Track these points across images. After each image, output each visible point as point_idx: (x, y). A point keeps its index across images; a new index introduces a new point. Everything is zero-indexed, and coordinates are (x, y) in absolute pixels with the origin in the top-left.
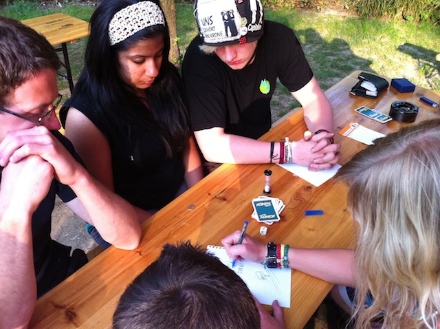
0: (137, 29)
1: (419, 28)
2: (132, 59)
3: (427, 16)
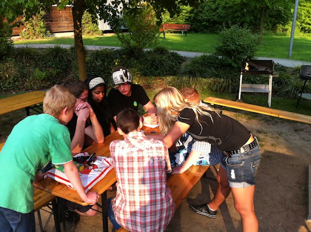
0: (97, 84)
1: (202, 93)
2: (96, 93)
3: (205, 88)
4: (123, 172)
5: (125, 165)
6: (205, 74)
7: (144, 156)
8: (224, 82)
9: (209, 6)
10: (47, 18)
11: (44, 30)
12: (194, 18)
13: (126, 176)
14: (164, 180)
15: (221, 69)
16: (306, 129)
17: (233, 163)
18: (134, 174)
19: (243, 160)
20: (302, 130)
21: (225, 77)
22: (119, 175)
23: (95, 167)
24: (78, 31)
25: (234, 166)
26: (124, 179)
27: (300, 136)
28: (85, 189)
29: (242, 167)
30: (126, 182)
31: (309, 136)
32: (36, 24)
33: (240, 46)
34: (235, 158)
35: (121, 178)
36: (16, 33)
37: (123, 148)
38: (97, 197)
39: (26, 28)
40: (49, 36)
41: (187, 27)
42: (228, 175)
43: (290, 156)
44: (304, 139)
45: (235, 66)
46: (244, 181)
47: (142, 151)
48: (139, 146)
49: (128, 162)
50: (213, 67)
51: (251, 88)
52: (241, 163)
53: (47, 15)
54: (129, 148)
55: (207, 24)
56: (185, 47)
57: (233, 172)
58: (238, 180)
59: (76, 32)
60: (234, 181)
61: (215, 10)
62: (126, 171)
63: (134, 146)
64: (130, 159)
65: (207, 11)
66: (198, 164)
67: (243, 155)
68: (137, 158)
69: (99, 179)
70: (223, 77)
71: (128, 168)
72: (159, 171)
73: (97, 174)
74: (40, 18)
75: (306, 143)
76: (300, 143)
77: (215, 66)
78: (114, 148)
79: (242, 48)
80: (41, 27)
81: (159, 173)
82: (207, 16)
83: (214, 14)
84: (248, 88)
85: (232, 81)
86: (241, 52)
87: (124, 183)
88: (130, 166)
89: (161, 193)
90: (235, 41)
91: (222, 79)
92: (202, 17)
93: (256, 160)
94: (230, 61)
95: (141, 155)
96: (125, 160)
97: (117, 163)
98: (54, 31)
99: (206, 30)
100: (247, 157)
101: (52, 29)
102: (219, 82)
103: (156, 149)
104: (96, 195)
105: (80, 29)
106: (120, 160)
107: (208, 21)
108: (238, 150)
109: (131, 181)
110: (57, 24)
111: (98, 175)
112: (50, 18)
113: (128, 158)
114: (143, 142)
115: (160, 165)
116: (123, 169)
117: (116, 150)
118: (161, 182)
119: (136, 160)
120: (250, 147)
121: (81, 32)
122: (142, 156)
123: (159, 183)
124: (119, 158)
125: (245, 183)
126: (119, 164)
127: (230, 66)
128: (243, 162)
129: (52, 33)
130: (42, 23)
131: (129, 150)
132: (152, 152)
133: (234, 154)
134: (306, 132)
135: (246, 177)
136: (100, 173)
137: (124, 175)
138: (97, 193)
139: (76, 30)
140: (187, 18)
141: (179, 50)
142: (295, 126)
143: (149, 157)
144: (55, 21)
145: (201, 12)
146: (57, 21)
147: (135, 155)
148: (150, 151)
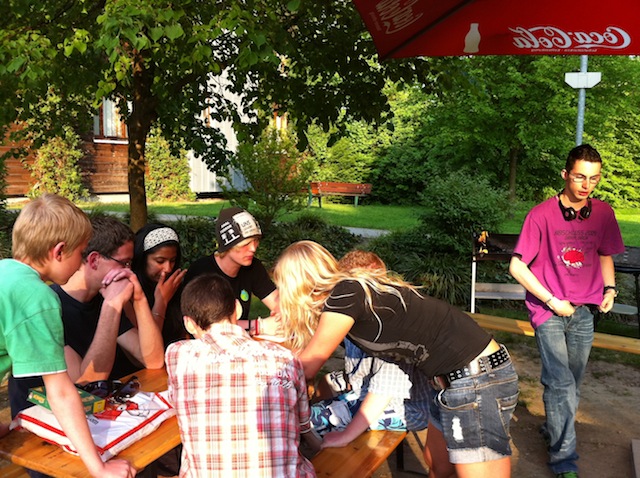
0: (161, 241)
4: (196, 413)
5: (201, 396)
6: (400, 266)
7: (246, 373)
8: (439, 281)
9: (408, 154)
10: (86, 165)
11: (77, 186)
12: (379, 176)
13: (201, 420)
14: (293, 435)
15: (432, 257)
16: (617, 372)
17: (455, 402)
18: (220, 414)
19: (478, 393)
20: (609, 374)
21: (441, 271)
22: (184, 423)
23: (132, 406)
24: (136, 163)
25: (458, 407)
26: (196, 430)
27: (607, 387)
28: (100, 451)
29: (478, 409)
30: (202, 435)
31: (625, 386)
32: (62, 175)
33: (469, 210)
34: (461, 388)
35: (190, 428)
36: (19, 191)
37: (197, 355)
38: (129, 472)
39: (41, 182)
40: (86, 201)
41: (367, 188)
42: (446, 434)
43: (588, 425)
44: (615, 393)
45: (462, 250)
46: (484, 445)
47: (243, 361)
48: (235, 352)
49: (208, 386)
50: (417, 252)
51: (493, 291)
52: (473, 400)
53: (86, 159)
54: (212, 356)
55: (406, 188)
56: (360, 222)
57: (456, 422)
58: (469, 443)
59: (133, 164)
60: (461, 446)
61: (420, 162)
62: (202, 408)
63: (224, 351)
64: (214, 381)
65: (405, 164)
66: (382, 428)
67: (477, 381)
68: (229, 378)
69: (140, 434)
70: (438, 272)
71: (208, 403)
72: (282, 410)
73: (135, 422)
74: (70, 164)
75: (620, 399)
76: (608, 399)
77: (421, 250)
78: (176, 356)
79: (473, 214)
80: (71, 181)
81: (282, 416)
82: (404, 172)
83: (418, 169)
84: (488, 291)
85: (456, 279)
86: (471, 223)
87: (197, 440)
88: (213, 396)
89: (286, 465)
90: (458, 200)
91: (436, 277)
92: (394, 174)
93: (507, 394)
94: (449, 240)
95: (238, 370)
96: (202, 383)
97: (181, 392)
98: (98, 191)
99: (403, 200)
100: (487, 385)
101: (94, 187)
102: (429, 282)
103: (275, 360)
104: (127, 466)
105: (141, 158)
106: (190, 384)
107: (408, 182)
108: (466, 370)
109: (214, 433)
110: (106, 176)
111: (136, 424)
112: (91, 164)
113: (208, 378)
114: (244, 345)
115: (285, 396)
116: (195, 403)
117: (179, 360)
118: (286, 436)
119: (226, 381)
120: (493, 363)
121: (142, 163)
122: (241, 372)
123: (281, 439)
124: (186, 379)
125: (486, 449)
126: (186, 395)
127: (450, 250)
128: (479, 398)
129: (94, 194)
130: (75, 173)
131: (211, 359)
132: (266, 366)
133: (457, 378)
134: (619, 379)
135: (488, 435)
136: (142, 420)
137: (196, 420)
138: (130, 464)
139: (133, 160)
140: (366, 176)
141: (348, 226)
142: (594, 367)
143: (258, 376)
144: (101, 171)
145: (394, 165)
146: (106, 171)
147: (226, 372)
148: (262, 362)
